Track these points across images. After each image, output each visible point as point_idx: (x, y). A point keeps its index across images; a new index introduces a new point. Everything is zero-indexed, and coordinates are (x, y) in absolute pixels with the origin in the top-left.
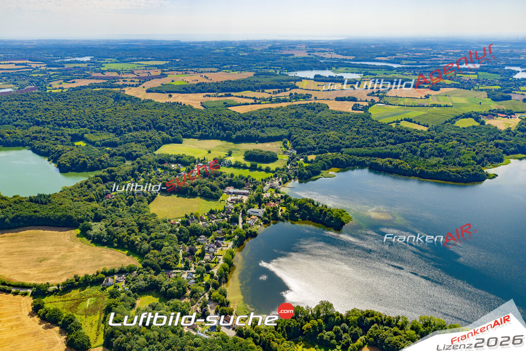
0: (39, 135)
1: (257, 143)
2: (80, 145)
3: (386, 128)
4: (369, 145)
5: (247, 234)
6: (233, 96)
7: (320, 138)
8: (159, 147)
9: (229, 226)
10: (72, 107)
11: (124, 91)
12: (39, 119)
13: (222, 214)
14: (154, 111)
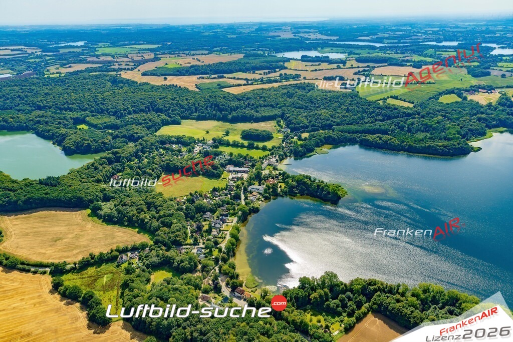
0: (42, 119)
1: (252, 123)
2: (83, 128)
3: (374, 106)
4: (359, 122)
5: (250, 210)
6: (225, 77)
7: (312, 117)
8: (159, 129)
9: (232, 202)
10: (72, 91)
11: (120, 74)
12: (41, 104)
13: (225, 192)
14: (152, 93)
